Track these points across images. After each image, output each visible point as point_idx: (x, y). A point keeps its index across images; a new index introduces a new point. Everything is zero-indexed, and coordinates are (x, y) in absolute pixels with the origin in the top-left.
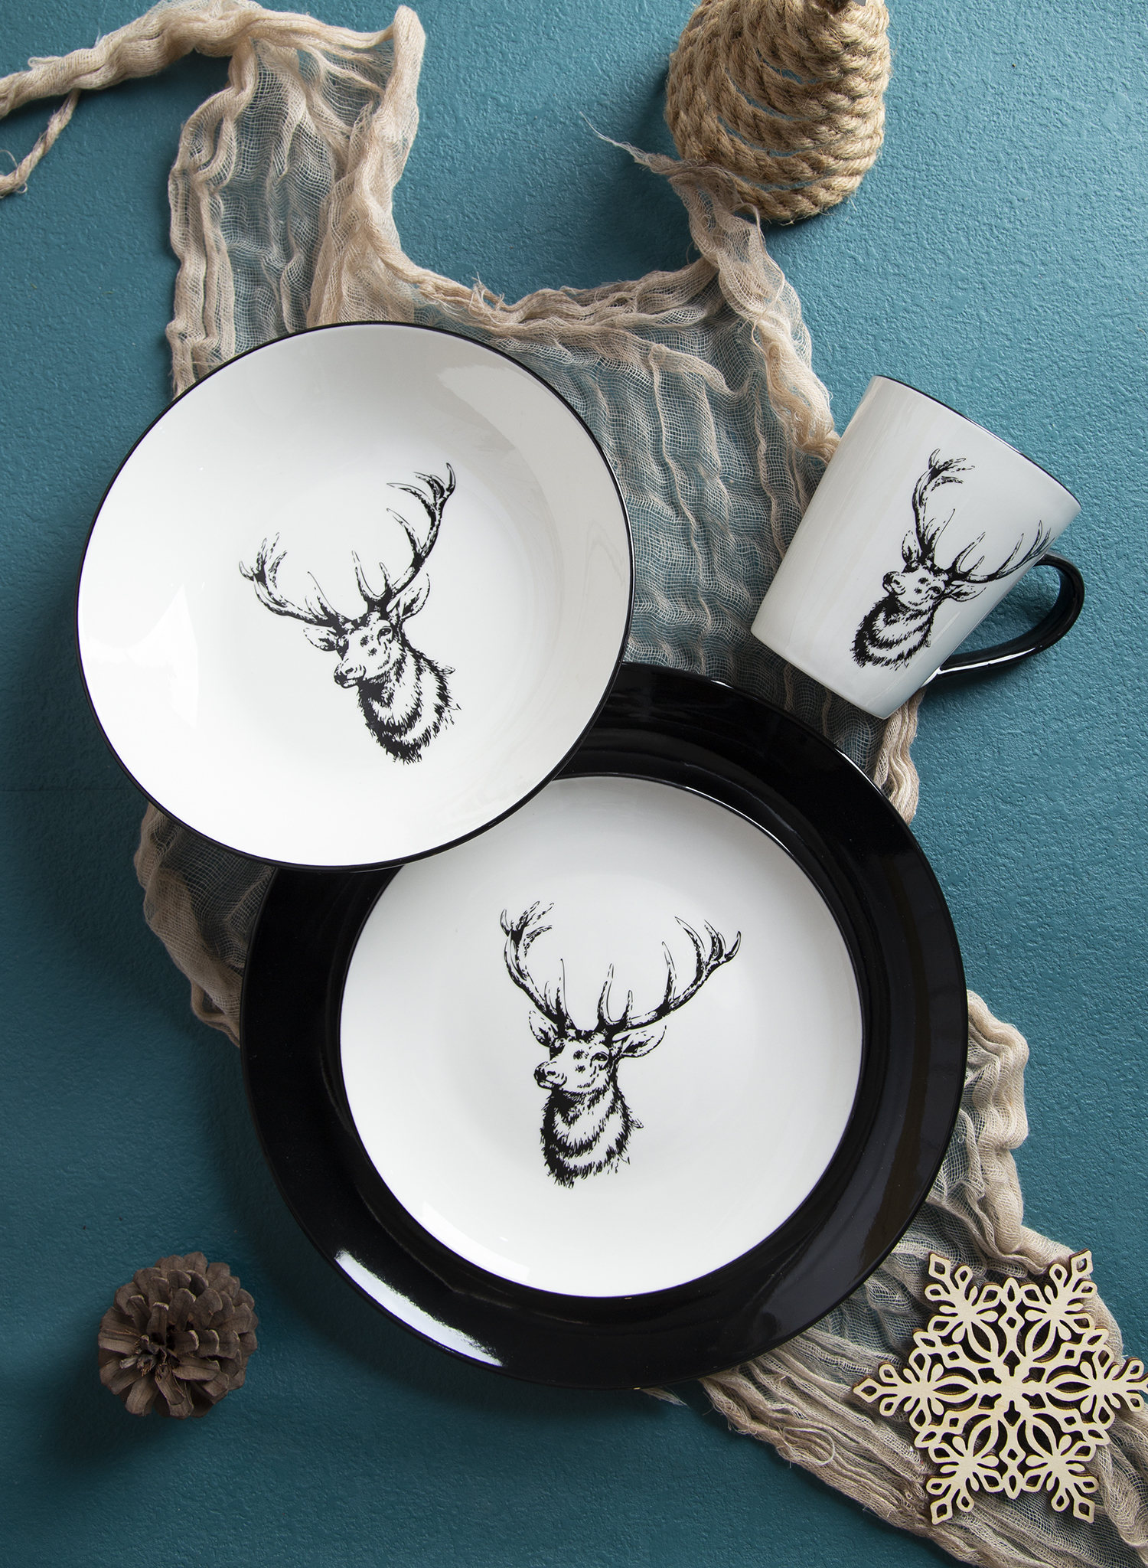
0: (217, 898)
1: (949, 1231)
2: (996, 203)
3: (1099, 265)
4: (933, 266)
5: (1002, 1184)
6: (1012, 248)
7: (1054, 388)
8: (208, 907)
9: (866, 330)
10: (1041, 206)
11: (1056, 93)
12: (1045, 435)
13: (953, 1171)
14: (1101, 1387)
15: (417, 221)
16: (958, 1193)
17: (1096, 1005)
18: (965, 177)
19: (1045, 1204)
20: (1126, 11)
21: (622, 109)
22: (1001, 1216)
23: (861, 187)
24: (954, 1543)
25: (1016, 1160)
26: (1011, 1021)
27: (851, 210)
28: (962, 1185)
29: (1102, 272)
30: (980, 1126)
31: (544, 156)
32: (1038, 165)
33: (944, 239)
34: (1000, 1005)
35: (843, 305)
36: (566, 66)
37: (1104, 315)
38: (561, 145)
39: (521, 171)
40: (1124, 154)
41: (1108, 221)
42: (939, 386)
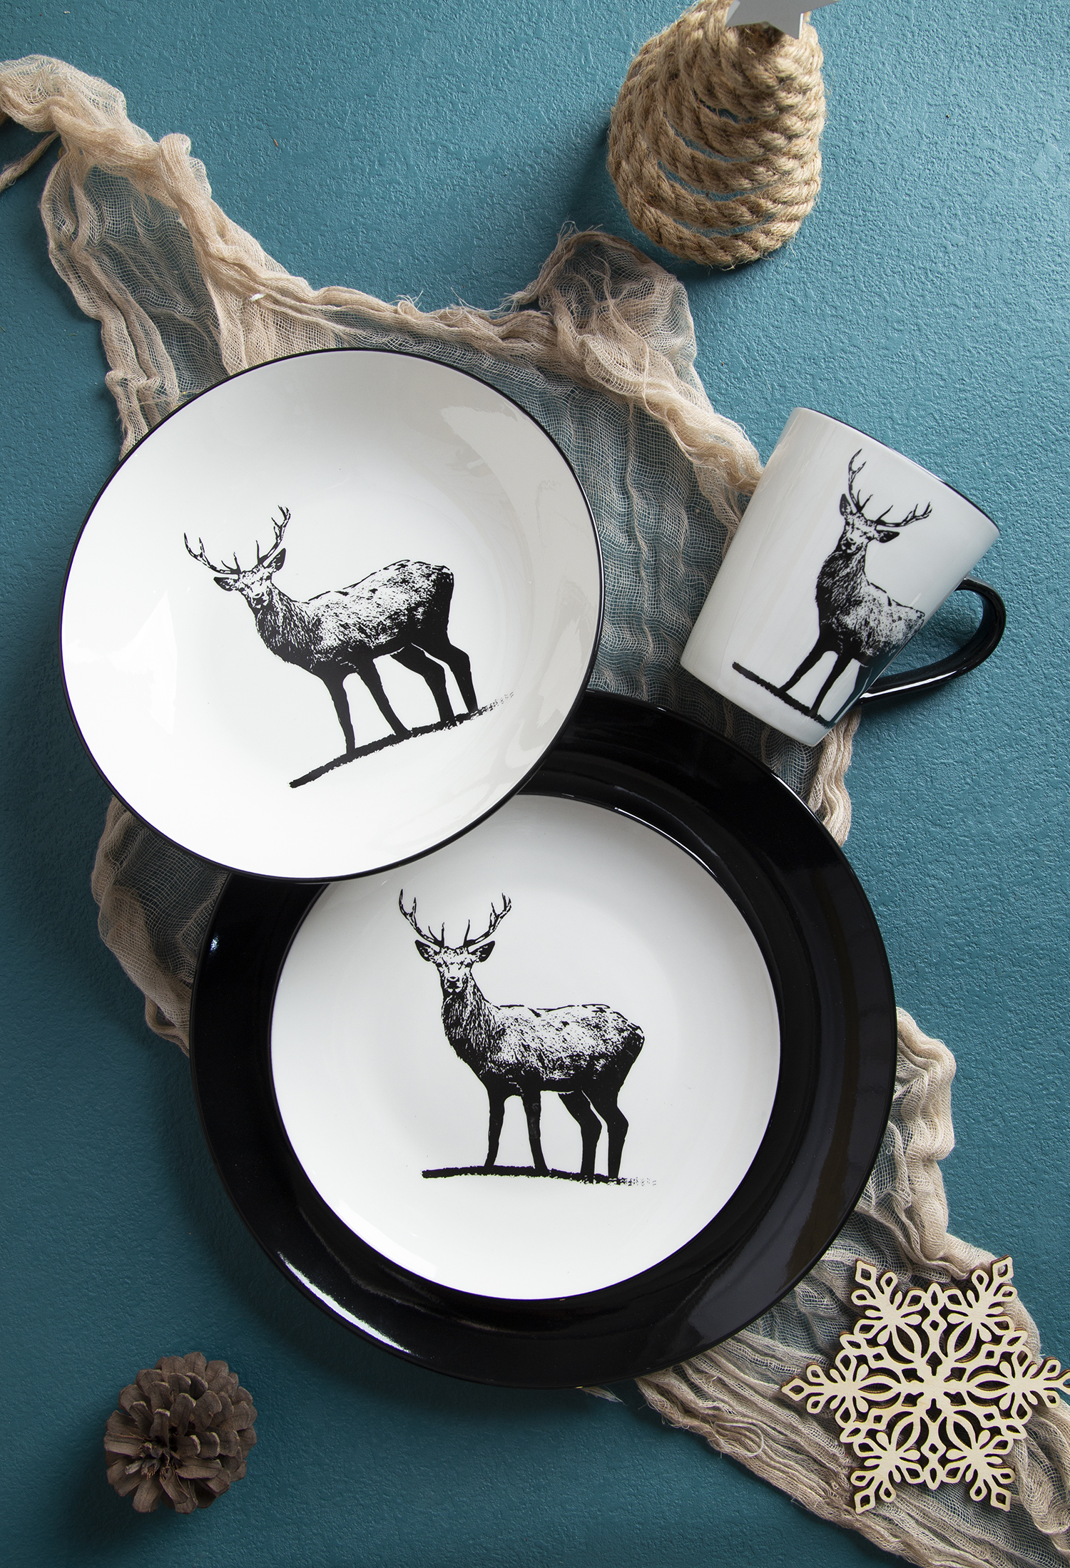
0: (169, 915)
1: (876, 1238)
2: (931, 248)
3: (1030, 308)
4: (870, 308)
5: (928, 1194)
6: (947, 292)
7: (988, 427)
8: (160, 924)
9: (805, 369)
10: (975, 251)
11: (989, 143)
12: (978, 473)
13: (881, 1181)
14: (1020, 1385)
15: (368, 264)
16: (885, 1202)
17: (1021, 1022)
18: (901, 223)
19: (969, 1212)
20: (1055, 66)
21: (568, 157)
22: (926, 1224)
23: (800, 232)
24: (878, 1532)
25: (942, 1170)
26: (938, 1037)
27: (790, 254)
28: (889, 1194)
29: (1033, 315)
30: (907, 1138)
31: (492, 201)
32: (971, 212)
33: (880, 282)
34: (928, 1021)
35: (782, 345)
36: (514, 115)
37: (1036, 357)
38: (509, 191)
39: (470, 215)
40: (1055, 202)
41: (1039, 266)
42: (876, 425)
